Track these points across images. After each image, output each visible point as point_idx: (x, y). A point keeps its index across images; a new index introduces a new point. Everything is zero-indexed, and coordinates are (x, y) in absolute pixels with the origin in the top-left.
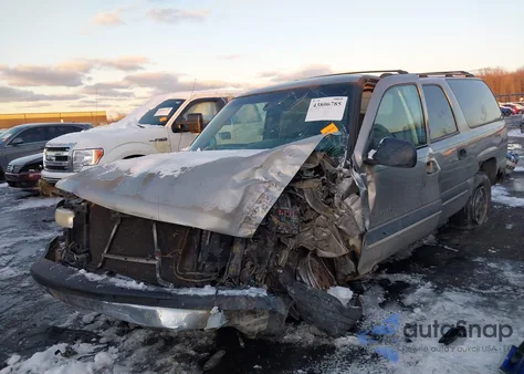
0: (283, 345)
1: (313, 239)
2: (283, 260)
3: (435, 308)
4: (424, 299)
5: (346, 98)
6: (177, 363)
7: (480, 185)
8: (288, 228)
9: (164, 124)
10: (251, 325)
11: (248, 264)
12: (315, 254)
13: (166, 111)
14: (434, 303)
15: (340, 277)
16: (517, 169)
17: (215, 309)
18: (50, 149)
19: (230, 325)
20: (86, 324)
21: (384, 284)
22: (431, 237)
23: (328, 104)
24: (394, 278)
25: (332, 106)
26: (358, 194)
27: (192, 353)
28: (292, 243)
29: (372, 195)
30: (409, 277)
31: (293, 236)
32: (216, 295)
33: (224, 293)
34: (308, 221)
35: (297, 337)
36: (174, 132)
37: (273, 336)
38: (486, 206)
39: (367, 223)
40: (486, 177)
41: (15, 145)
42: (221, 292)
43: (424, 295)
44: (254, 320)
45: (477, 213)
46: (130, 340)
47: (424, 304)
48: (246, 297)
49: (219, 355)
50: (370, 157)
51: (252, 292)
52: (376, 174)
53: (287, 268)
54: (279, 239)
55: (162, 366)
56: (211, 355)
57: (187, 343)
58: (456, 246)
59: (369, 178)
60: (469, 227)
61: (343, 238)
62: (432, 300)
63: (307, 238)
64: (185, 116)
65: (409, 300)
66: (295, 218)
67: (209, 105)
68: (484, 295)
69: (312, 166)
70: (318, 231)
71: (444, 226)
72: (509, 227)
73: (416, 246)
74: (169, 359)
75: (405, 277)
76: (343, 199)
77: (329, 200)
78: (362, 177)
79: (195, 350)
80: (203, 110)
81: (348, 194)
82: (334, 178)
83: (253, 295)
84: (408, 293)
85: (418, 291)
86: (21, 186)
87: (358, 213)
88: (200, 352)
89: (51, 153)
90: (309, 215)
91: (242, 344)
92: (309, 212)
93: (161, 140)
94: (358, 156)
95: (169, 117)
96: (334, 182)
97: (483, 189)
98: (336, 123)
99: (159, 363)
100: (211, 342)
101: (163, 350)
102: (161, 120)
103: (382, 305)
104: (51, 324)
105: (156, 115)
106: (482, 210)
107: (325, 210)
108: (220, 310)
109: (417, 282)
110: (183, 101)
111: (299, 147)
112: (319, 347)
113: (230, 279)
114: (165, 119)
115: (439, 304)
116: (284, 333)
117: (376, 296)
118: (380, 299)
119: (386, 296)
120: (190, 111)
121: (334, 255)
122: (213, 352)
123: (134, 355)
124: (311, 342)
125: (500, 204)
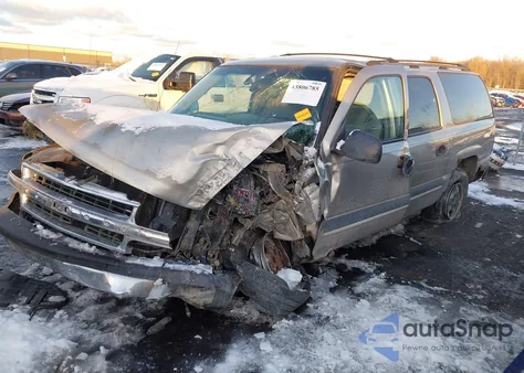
0: (227, 318)
1: (272, 221)
2: (237, 239)
3: (382, 299)
4: (373, 290)
5: (324, 84)
6: (122, 325)
7: (458, 182)
8: (245, 209)
9: (155, 79)
10: (198, 298)
11: (202, 240)
12: (272, 235)
13: (159, 67)
14: (382, 294)
15: (295, 259)
16: (506, 165)
17: (159, 281)
18: (38, 92)
19: (175, 296)
20: (45, 276)
21: (341, 269)
22: (400, 227)
23: (306, 88)
24: (352, 264)
25: (310, 91)
26: (318, 184)
27: (140, 316)
28: (248, 224)
29: (335, 185)
30: (367, 265)
31: (251, 217)
32: (162, 268)
33: (171, 266)
34: (270, 203)
35: (244, 312)
36: (165, 88)
37: (220, 308)
38: (460, 202)
39: (326, 212)
40: (465, 174)
41: (9, 80)
42: (167, 265)
43: (375, 285)
44: (200, 293)
45: (450, 208)
46: (83, 297)
47: (373, 294)
48: (191, 273)
49: (164, 321)
50: (338, 148)
51: (199, 268)
52: (343, 164)
53: (241, 246)
54: (236, 219)
55: (108, 326)
56: (158, 320)
57: (137, 305)
58: (422, 239)
59: (335, 168)
60: (440, 221)
61: (300, 224)
62: (380, 291)
63: (266, 219)
64: (178, 73)
65: (360, 288)
66: (253, 200)
67: (204, 64)
68: (431, 292)
69: (277, 151)
70: (277, 214)
71: (416, 217)
72: (479, 225)
73: (382, 234)
74: (116, 320)
75: (362, 265)
76: (303, 187)
77: (291, 186)
78: (327, 167)
79: (143, 314)
80: (197, 69)
81: (309, 183)
82: (299, 164)
83: (199, 272)
84: (360, 282)
85: (371, 280)
86: (10, 125)
87: (315, 202)
88: (147, 317)
89: (38, 96)
90: (270, 198)
91: (188, 314)
92: (270, 195)
93: (150, 96)
94: (326, 145)
95: (161, 73)
96: (298, 169)
97: (461, 185)
98: (310, 108)
99: (105, 322)
100: (160, 308)
101: (113, 310)
102: (154, 75)
103: (332, 290)
104: (13, 270)
105: (150, 68)
106: (455, 206)
107: (286, 195)
108: (164, 282)
109: (372, 271)
110: (178, 58)
111: (267, 130)
112: (262, 324)
113: (181, 253)
114: (157, 74)
115: (387, 296)
116: (230, 307)
117: (329, 280)
118: (332, 284)
119: (338, 281)
120: (184, 69)
121: (289, 239)
122: (159, 318)
123: (84, 312)
124: (255, 319)
125: (478, 201)
